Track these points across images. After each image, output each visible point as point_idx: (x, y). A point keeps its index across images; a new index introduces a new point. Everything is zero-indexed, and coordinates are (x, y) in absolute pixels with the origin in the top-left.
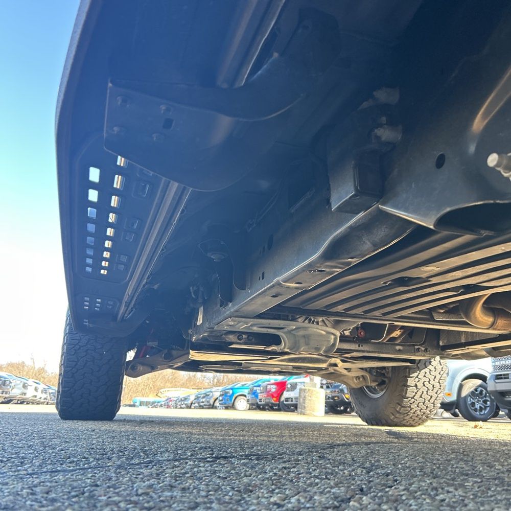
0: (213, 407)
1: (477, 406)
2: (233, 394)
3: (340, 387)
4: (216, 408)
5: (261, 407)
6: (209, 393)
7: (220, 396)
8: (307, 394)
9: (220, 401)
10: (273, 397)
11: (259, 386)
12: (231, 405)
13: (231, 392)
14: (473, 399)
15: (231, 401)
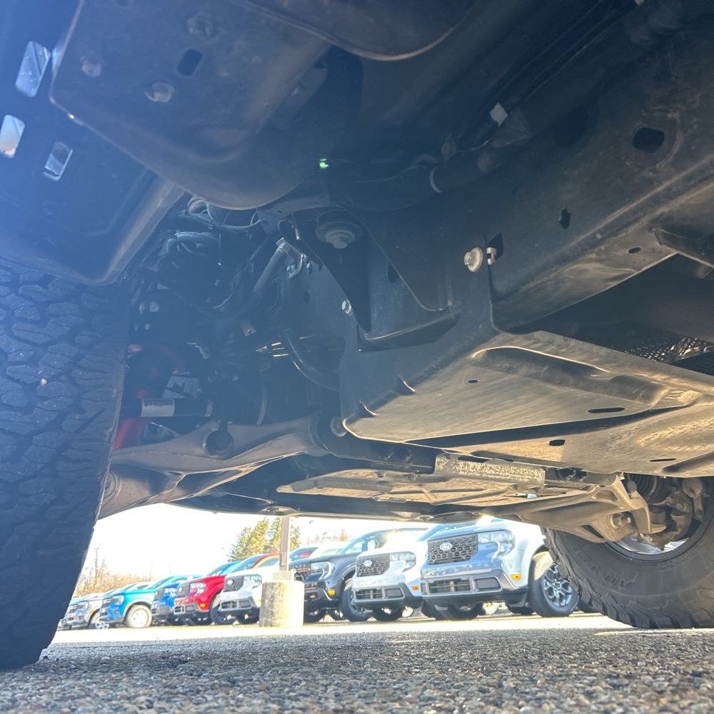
0: (89, 626)
1: (556, 593)
2: (125, 602)
3: (320, 579)
4: (94, 627)
5: (177, 620)
6: (83, 603)
7: (103, 606)
8: (277, 592)
9: (103, 614)
10: (200, 602)
11: (175, 586)
12: (122, 620)
13: (122, 599)
14: (550, 582)
15: (122, 613)
